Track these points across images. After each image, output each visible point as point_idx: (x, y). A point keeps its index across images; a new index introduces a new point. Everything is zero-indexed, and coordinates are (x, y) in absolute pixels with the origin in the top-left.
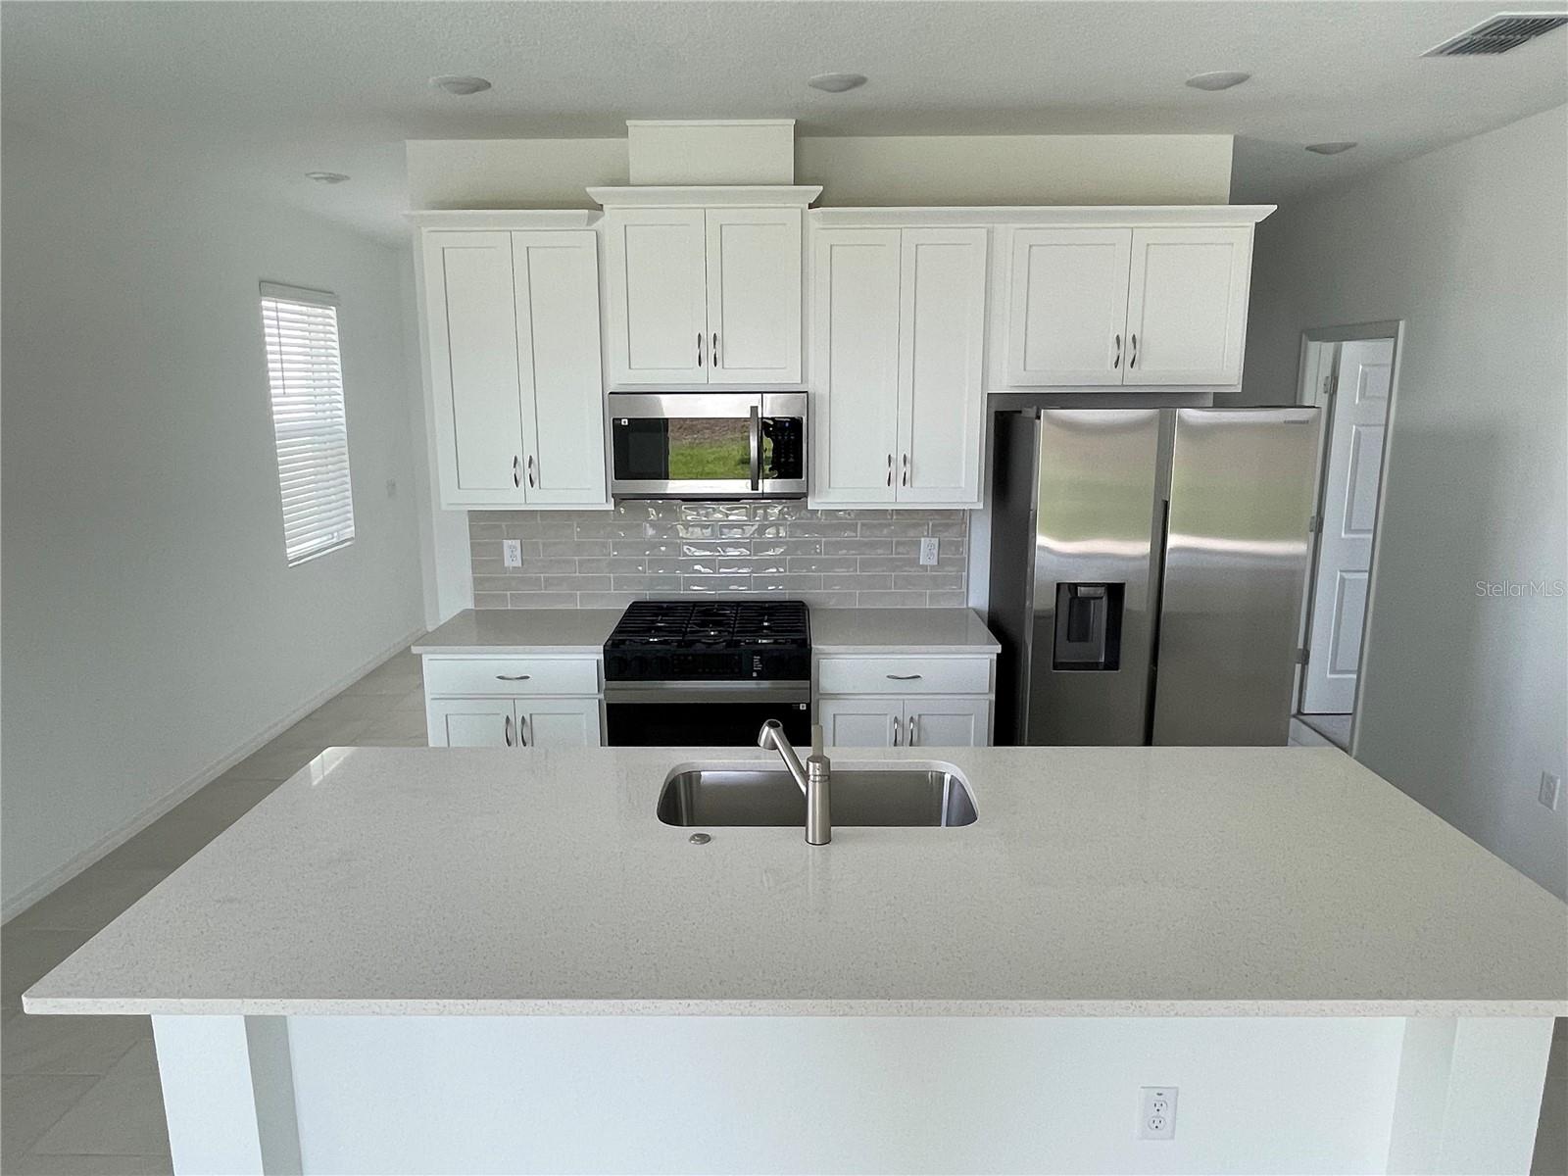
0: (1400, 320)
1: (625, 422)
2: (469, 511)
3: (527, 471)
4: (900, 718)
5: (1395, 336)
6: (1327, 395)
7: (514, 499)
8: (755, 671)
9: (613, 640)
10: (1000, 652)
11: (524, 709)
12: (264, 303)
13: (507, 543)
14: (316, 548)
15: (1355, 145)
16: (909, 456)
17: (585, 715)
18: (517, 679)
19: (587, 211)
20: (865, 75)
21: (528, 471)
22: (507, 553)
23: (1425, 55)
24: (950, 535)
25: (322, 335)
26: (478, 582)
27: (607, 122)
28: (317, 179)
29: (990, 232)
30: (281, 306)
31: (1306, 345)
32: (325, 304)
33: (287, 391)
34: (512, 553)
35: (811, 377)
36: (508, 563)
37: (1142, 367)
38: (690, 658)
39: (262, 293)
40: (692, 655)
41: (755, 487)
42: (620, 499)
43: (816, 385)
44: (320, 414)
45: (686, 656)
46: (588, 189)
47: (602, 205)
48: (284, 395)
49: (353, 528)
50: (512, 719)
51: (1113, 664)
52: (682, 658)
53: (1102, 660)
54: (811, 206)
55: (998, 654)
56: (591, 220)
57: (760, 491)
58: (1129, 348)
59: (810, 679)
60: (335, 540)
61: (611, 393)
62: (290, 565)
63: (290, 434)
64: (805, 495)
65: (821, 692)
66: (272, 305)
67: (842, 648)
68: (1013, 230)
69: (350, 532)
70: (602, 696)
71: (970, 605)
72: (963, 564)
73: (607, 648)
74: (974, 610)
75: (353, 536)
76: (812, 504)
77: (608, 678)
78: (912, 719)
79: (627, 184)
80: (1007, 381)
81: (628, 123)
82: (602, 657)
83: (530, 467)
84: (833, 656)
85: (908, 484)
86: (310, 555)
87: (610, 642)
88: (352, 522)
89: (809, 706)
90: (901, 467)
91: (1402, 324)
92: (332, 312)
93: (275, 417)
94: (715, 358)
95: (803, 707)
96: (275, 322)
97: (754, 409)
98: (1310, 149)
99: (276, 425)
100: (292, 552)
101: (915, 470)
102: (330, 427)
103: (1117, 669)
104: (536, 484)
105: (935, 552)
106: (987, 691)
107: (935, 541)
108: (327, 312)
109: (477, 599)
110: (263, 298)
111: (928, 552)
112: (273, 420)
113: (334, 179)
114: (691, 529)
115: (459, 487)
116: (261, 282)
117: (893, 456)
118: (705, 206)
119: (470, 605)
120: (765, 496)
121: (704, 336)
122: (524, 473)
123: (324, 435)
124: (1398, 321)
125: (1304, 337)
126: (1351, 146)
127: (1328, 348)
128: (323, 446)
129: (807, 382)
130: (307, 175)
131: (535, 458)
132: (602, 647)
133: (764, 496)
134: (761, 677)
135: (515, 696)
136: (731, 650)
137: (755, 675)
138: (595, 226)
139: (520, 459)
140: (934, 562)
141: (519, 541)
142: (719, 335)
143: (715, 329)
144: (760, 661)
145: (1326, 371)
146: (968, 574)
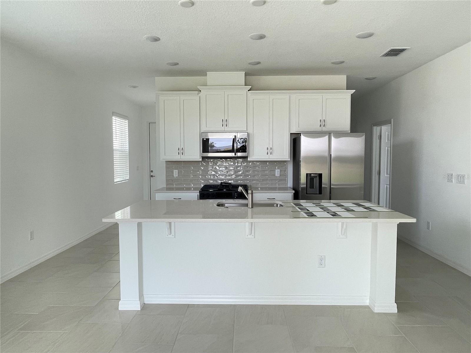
0: (392, 119)
1: (205, 139)
2: (166, 161)
3: (181, 151)
5: (391, 123)
6: (379, 140)
8: (236, 197)
10: (294, 192)
12: (113, 118)
13: (174, 171)
14: (120, 180)
15: (376, 78)
16: (272, 148)
18: (178, 199)
19: (197, 92)
20: (260, 61)
22: (174, 173)
23: (380, 57)
24: (283, 169)
26: (167, 180)
27: (202, 73)
29: (290, 96)
30: (117, 119)
31: (373, 127)
32: (125, 119)
34: (176, 173)
36: (174, 176)
37: (327, 127)
39: (113, 115)
41: (235, 154)
42: (203, 158)
43: (250, 131)
44: (123, 147)
46: (198, 87)
47: (201, 91)
48: (116, 140)
53: (318, 192)
54: (248, 91)
56: (198, 94)
57: (237, 156)
58: (323, 123)
60: (124, 179)
61: (201, 133)
62: (115, 184)
63: (117, 150)
64: (247, 157)
66: (115, 118)
68: (296, 96)
71: (288, 186)
72: (286, 176)
74: (289, 187)
75: (129, 178)
76: (249, 159)
77: (200, 198)
79: (207, 86)
80: (295, 130)
81: (207, 73)
82: (199, 194)
85: (272, 154)
86: (118, 182)
87: (201, 190)
88: (128, 175)
90: (270, 151)
91: (392, 121)
92: (127, 121)
93: (114, 146)
94: (226, 125)
96: (115, 123)
97: (235, 137)
98: (366, 79)
100: (115, 180)
101: (273, 151)
102: (125, 150)
103: (321, 194)
104: (183, 155)
105: (279, 173)
107: (279, 170)
108: (125, 121)
109: (167, 185)
111: (277, 173)
113: (134, 87)
115: (165, 154)
116: (113, 112)
117: (268, 147)
118: (224, 90)
119: (165, 186)
120: (238, 157)
121: (224, 120)
123: (123, 152)
125: (372, 125)
126: (374, 78)
127: (378, 128)
128: (123, 155)
129: (248, 130)
130: (128, 86)
131: (183, 148)
132: (199, 191)
136: (230, 192)
138: (199, 95)
139: (180, 149)
140: (279, 175)
141: (177, 170)
142: (227, 120)
143: (226, 118)
144: (237, 194)
145: (378, 134)
146: (287, 179)
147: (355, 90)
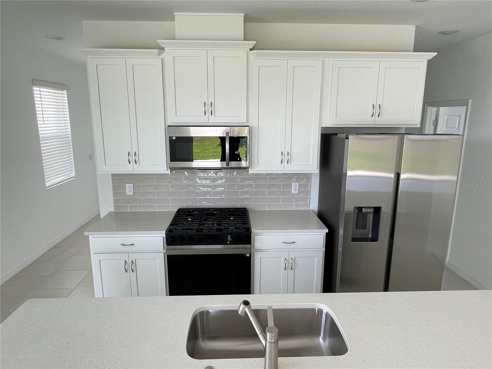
0: (470, 99)
1: (174, 138)
2: (112, 174)
4: (287, 259)
5: (467, 105)
6: (434, 126)
7: (129, 169)
8: (229, 241)
9: (169, 229)
10: (327, 232)
11: (132, 257)
12: (34, 88)
13: (127, 185)
14: (59, 181)
15: (458, 31)
16: (290, 152)
17: (158, 259)
18: (129, 245)
19: (157, 50)
21: (134, 158)
22: (127, 189)
24: (304, 182)
25: (61, 101)
26: (115, 201)
28: (50, 38)
29: (323, 62)
30: (41, 89)
31: (427, 108)
32: (62, 89)
33: (45, 122)
34: (129, 189)
35: (250, 120)
36: (128, 193)
37: (382, 117)
38: (202, 236)
39: (33, 84)
40: (202, 235)
41: (228, 165)
42: (172, 169)
43: (253, 123)
44: (61, 131)
45: (200, 235)
46: (158, 41)
47: (164, 48)
49: (74, 173)
50: (127, 261)
51: (375, 239)
52: (198, 236)
53: (370, 236)
54: (251, 50)
55: (326, 233)
56: (159, 54)
57: (230, 166)
58: (377, 109)
59: (251, 244)
60: (67, 178)
61: (168, 126)
62: (47, 189)
63: (47, 138)
64: (248, 168)
65: (255, 249)
66: (37, 89)
67: (264, 231)
68: (333, 61)
69: (73, 174)
70: (165, 251)
72: (308, 193)
73: (167, 233)
74: (311, 210)
75: (75, 176)
76: (251, 171)
77: (168, 244)
78: (292, 259)
79: (175, 39)
80: (330, 122)
81: (175, 13)
82: (165, 235)
83: (135, 156)
84: (260, 234)
85: (289, 163)
86: (56, 184)
87: (168, 229)
88: (74, 171)
89: (250, 255)
90: (286, 157)
91: (470, 101)
92: (65, 92)
93: (40, 132)
94: (211, 112)
95: (248, 255)
96: (39, 96)
97: (227, 133)
98: (442, 33)
99: (40, 135)
100: (47, 184)
101: (292, 157)
102: (65, 135)
103: (377, 242)
104: (138, 163)
105: (298, 188)
106: (322, 248)
107: (298, 184)
108: (63, 92)
109: (115, 207)
110: (34, 86)
111: (295, 188)
112: (39, 134)
113: (58, 39)
114: (201, 180)
115: (105, 164)
116: (33, 80)
117: (283, 152)
118: (207, 49)
119: (113, 210)
121: (207, 103)
122: (132, 158)
123: (62, 138)
124: (469, 100)
125: (426, 105)
127: (435, 109)
128: (62, 143)
129: (249, 122)
130: (46, 36)
131: (137, 153)
132: (165, 232)
133: (231, 168)
134: (231, 243)
135: (129, 252)
136: (219, 233)
137: (228, 243)
138: (160, 57)
139: (131, 153)
140: (297, 192)
141: (132, 184)
142: (213, 103)
143: (211, 100)
144: (231, 237)
145: (434, 118)
146: (310, 197)
147: (436, 53)
